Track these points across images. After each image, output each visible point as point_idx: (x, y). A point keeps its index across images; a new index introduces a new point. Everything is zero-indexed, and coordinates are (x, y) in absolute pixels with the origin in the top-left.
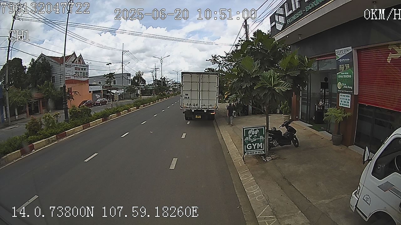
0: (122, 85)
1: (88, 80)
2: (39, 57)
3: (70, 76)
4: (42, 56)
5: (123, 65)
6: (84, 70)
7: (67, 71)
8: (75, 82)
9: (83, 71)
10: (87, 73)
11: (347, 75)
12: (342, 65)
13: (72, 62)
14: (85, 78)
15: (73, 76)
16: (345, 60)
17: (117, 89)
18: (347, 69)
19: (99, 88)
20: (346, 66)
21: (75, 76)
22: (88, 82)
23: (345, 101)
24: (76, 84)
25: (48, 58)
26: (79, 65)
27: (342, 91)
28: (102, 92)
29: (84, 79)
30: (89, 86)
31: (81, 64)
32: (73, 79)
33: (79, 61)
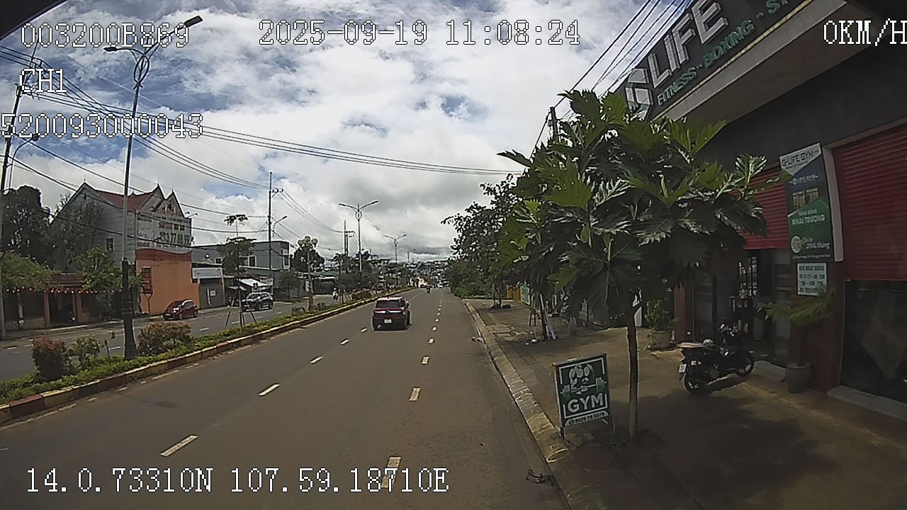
0: (268, 269)
1: (191, 252)
2: (77, 191)
3: (147, 242)
4: (84, 188)
5: (270, 223)
6: (181, 229)
7: (142, 229)
8: (159, 256)
9: (178, 232)
10: (189, 238)
11: (814, 215)
12: (800, 193)
13: (152, 209)
14: (184, 248)
15: (154, 241)
16: (806, 179)
17: (257, 277)
18: (814, 201)
19: (217, 273)
20: (811, 194)
21: (160, 241)
22: (190, 257)
23: (812, 280)
24: (161, 260)
25: (98, 195)
26: (170, 217)
27: (805, 257)
28: (223, 281)
29: (180, 251)
30: (193, 267)
31: (173, 215)
32: (156, 247)
33: (169, 207)
